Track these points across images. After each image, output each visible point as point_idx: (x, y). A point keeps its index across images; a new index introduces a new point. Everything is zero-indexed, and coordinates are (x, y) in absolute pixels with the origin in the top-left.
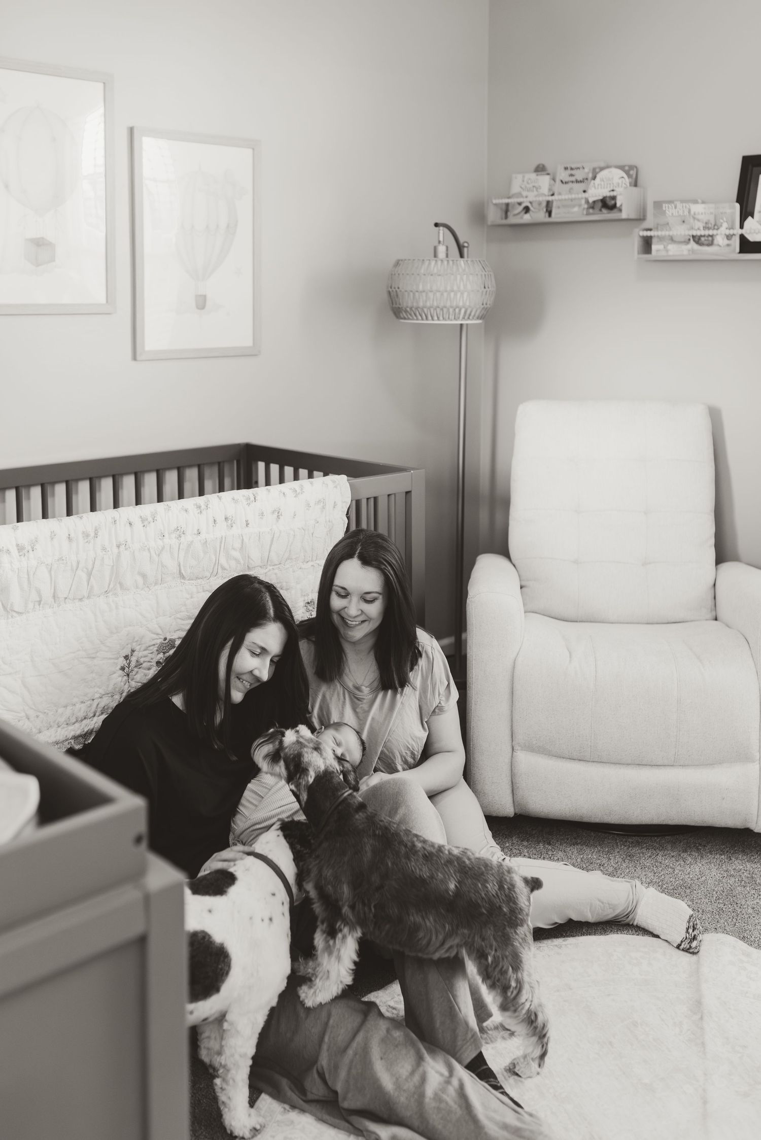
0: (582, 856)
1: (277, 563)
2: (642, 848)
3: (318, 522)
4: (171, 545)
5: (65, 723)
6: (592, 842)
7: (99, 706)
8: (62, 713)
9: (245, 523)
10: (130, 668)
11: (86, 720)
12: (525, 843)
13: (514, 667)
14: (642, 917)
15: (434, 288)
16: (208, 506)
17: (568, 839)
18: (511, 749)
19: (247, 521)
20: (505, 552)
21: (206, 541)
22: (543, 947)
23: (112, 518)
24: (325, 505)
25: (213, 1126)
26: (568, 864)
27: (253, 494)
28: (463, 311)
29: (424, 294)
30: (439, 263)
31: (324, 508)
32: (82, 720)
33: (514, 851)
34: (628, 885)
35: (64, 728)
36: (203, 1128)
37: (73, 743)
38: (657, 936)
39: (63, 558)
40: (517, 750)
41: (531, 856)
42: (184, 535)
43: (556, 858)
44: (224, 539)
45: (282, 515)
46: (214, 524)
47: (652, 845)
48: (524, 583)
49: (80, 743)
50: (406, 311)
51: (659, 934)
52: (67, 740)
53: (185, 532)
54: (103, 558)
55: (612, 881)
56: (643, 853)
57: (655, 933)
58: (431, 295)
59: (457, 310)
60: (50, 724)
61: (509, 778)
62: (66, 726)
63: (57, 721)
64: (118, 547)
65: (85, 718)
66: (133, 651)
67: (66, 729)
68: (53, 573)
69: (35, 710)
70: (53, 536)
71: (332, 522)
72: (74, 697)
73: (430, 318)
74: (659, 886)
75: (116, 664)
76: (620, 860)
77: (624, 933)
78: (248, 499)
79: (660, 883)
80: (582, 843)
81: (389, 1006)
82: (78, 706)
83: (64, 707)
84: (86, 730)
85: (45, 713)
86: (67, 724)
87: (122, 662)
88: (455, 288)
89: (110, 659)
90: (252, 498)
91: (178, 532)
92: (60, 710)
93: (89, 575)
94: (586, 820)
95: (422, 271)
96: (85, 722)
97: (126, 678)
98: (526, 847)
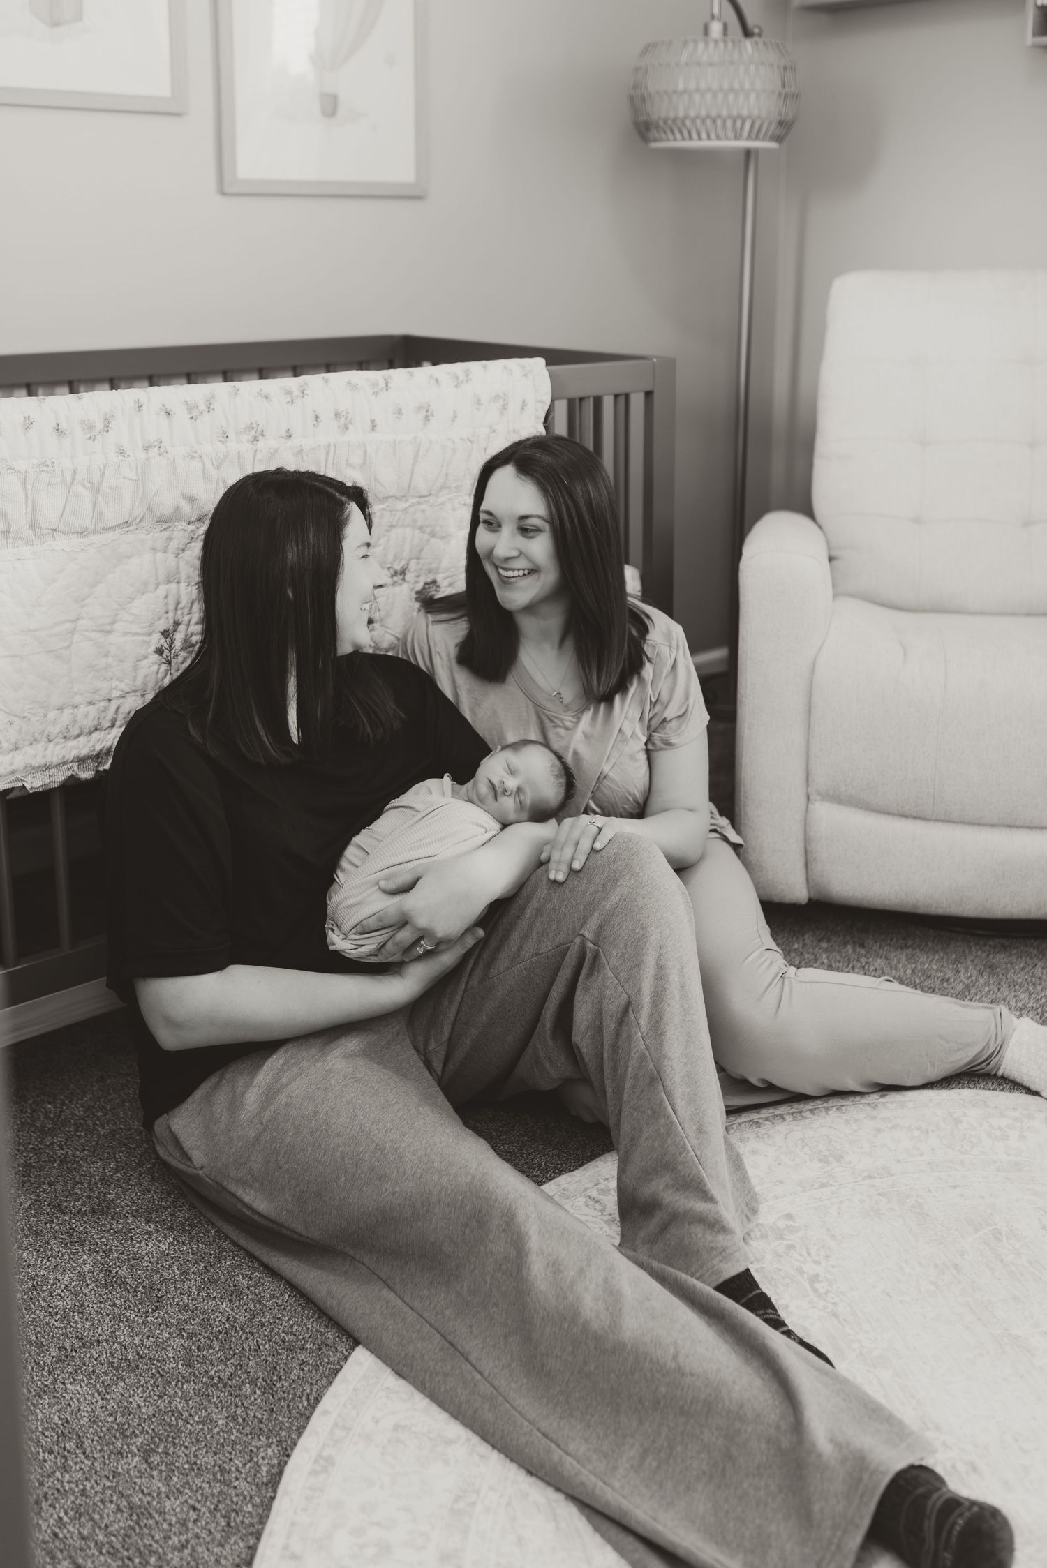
0: (913, 966)
1: (426, 493)
2: (1010, 955)
3: (494, 431)
4: (239, 452)
5: (61, 735)
6: (930, 944)
7: (121, 710)
8: (55, 719)
9: (369, 424)
10: (173, 652)
11: (98, 732)
12: (824, 945)
13: (813, 671)
14: (1012, 1063)
15: (703, 86)
16: (305, 392)
17: (892, 940)
18: (806, 800)
19: (372, 421)
20: (807, 510)
21: (302, 450)
22: (847, 1105)
23: (135, 401)
24: (507, 404)
25: (275, 1389)
26: (892, 979)
27: (383, 377)
28: (748, 124)
29: (686, 97)
30: (711, 45)
31: (504, 408)
32: (90, 733)
33: (806, 956)
34: (988, 1013)
35: (58, 743)
36: (258, 1392)
37: (75, 768)
38: (1037, 1094)
39: (48, 463)
40: (815, 800)
41: (833, 964)
42: (262, 438)
43: (872, 968)
44: (332, 448)
45: (433, 415)
46: (315, 423)
47: (1026, 952)
48: (834, 553)
49: (90, 769)
50: (657, 127)
51: (1039, 1090)
52: (64, 763)
53: (264, 433)
54: (119, 465)
55: (963, 1006)
56: (1012, 964)
57: (1033, 1087)
58: (697, 97)
59: (739, 123)
60: (33, 736)
61: (802, 845)
62: (62, 740)
63: (46, 732)
64: (147, 449)
65: (96, 729)
66: (177, 624)
67: (63, 745)
68: (29, 487)
69: (8, 713)
70: (28, 423)
71: (518, 432)
72: (76, 694)
73: (694, 135)
74: (1037, 1014)
75: (148, 643)
76: (975, 973)
77: (980, 1088)
78: (375, 385)
79: (1040, 1010)
80: (915, 946)
81: (590, 1197)
82: (83, 709)
83: (58, 709)
84: (98, 748)
85: (25, 717)
86: (65, 737)
87: (157, 640)
88: (736, 86)
89: (138, 634)
90: (382, 384)
91: (253, 433)
92: (52, 715)
93: (96, 492)
94: (921, 911)
95: (684, 58)
96: (96, 735)
97: (164, 667)
98: (826, 950)
